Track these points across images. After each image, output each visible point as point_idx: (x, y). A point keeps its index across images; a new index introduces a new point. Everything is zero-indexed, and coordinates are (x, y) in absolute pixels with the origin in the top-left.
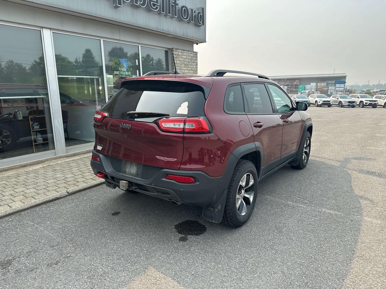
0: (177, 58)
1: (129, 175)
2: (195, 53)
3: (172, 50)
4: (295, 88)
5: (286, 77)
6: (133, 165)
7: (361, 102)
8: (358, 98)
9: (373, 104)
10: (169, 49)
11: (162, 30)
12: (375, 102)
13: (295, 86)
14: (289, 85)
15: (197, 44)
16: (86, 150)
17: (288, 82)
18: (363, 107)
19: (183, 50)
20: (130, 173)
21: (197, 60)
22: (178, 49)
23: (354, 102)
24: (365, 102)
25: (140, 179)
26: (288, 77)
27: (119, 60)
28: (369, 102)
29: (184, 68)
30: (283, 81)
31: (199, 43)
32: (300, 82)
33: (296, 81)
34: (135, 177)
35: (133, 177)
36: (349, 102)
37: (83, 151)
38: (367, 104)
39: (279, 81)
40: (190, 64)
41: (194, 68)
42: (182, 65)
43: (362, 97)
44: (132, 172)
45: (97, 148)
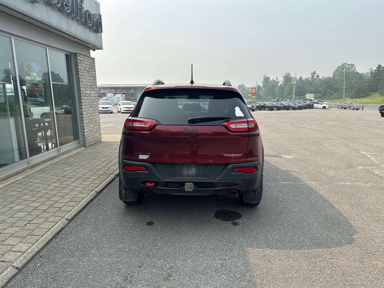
0: (80, 63)
1: (187, 177)
2: (93, 60)
3: (75, 55)
4: (132, 96)
5: (122, 86)
6: (192, 167)
10: (71, 53)
11: (71, 33)
13: (131, 95)
14: (125, 93)
15: (94, 50)
16: (6, 175)
17: (124, 90)
19: (85, 56)
20: (189, 175)
21: (95, 67)
22: (80, 54)
25: (203, 178)
26: (124, 86)
27: (30, 64)
29: (86, 74)
30: (119, 89)
31: (96, 49)
32: (135, 90)
33: (132, 90)
34: (197, 177)
37: (3, 177)
39: (116, 90)
40: (90, 70)
41: (93, 74)
42: (85, 71)
44: (191, 173)
45: (140, 157)
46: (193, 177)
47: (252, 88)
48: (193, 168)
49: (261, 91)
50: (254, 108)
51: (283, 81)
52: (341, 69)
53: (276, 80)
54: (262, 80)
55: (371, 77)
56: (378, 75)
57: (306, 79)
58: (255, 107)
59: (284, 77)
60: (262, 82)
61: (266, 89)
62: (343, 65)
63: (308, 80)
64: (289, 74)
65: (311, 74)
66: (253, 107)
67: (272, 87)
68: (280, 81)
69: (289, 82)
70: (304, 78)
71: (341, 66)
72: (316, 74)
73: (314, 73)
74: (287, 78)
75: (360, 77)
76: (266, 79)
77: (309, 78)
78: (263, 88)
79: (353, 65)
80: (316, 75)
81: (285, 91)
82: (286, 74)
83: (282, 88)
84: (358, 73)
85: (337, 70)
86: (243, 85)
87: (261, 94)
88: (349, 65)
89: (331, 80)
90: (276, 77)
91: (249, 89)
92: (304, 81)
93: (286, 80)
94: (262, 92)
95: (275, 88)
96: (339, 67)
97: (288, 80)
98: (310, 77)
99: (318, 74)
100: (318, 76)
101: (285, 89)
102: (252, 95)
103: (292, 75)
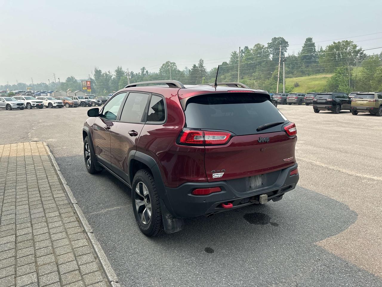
1: (256, 189)
7: (28, 103)
8: (23, 100)
9: (40, 105)
12: (41, 103)
18: (31, 108)
20: (257, 187)
23: (22, 104)
24: (32, 103)
28: (35, 103)
34: (262, 188)
35: (261, 189)
36: (18, 104)
38: (35, 105)
43: (27, 99)
44: (258, 185)
45: (214, 177)
46: (260, 188)
47: (86, 81)
48: (259, 178)
49: (94, 84)
50: (100, 103)
51: (116, 75)
52: (165, 67)
53: (108, 73)
54: (94, 73)
55: (190, 75)
56: (194, 74)
57: (137, 74)
58: (101, 101)
59: (116, 71)
60: (94, 75)
61: (100, 83)
62: (167, 63)
63: (139, 75)
64: (121, 69)
65: (141, 69)
66: (99, 101)
67: (106, 80)
68: (113, 75)
69: (122, 76)
70: (135, 74)
71: (165, 64)
72: (145, 69)
73: (143, 69)
74: (119, 72)
75: (181, 74)
76: (98, 73)
77: (139, 73)
78: (96, 82)
79: (175, 63)
80: (145, 71)
81: (119, 85)
82: (118, 68)
83: (115, 82)
84: (179, 71)
85: (162, 67)
86: (72, 78)
87: (94, 87)
88: (171, 63)
89: (158, 76)
90: (108, 71)
91: (83, 82)
92: (135, 76)
93: (119, 74)
94: (96, 85)
95: (108, 82)
96: (163, 65)
97: (120, 74)
98: (141, 73)
99: (147, 70)
100: (147, 72)
101: (118, 83)
102: (87, 89)
103: (124, 69)
